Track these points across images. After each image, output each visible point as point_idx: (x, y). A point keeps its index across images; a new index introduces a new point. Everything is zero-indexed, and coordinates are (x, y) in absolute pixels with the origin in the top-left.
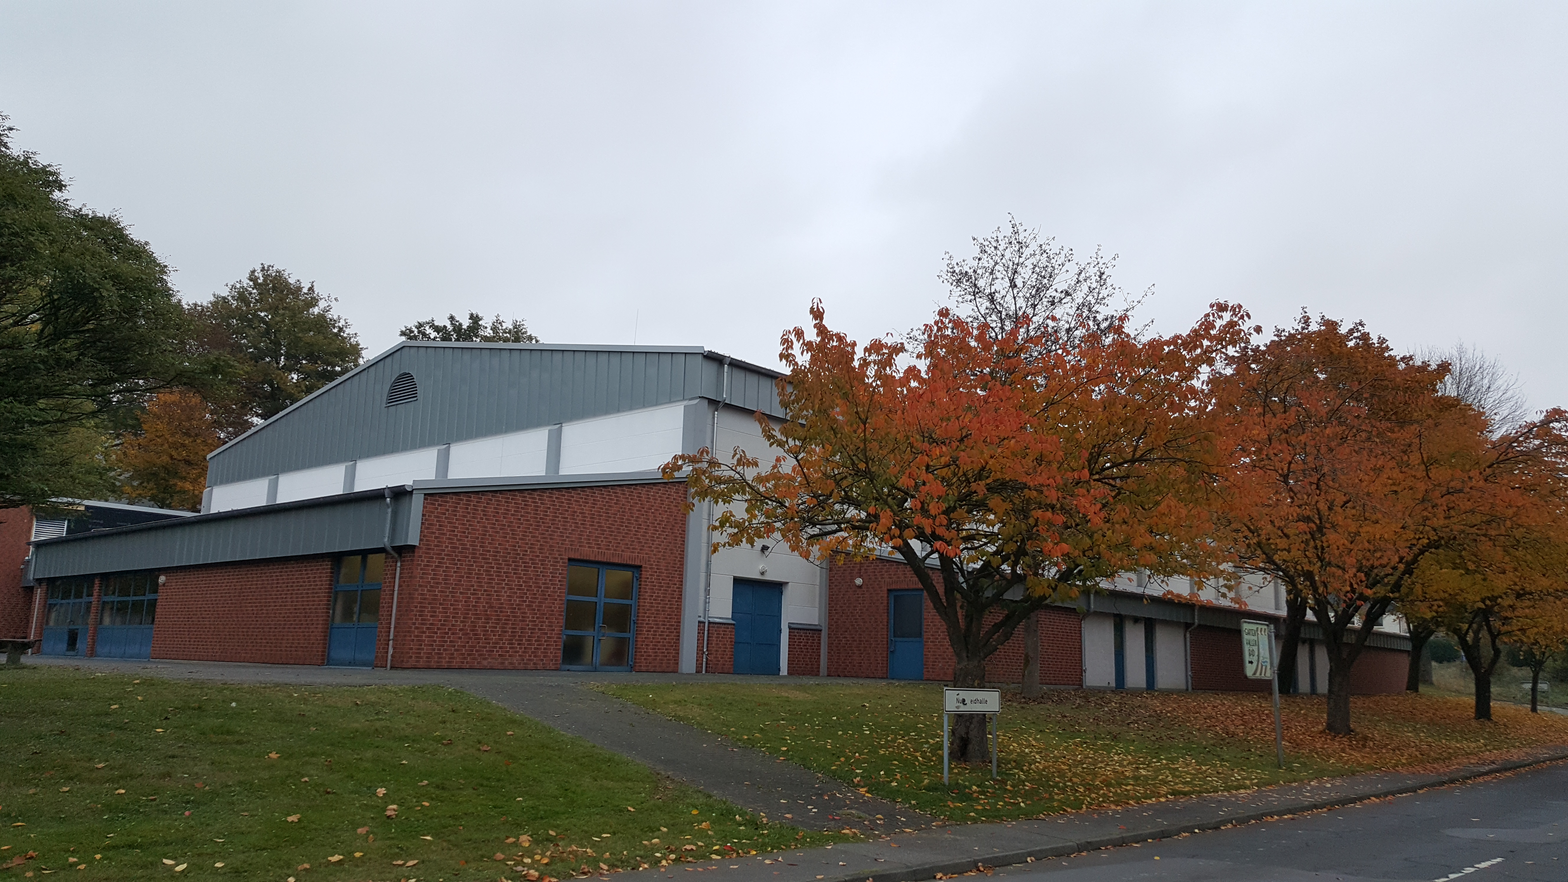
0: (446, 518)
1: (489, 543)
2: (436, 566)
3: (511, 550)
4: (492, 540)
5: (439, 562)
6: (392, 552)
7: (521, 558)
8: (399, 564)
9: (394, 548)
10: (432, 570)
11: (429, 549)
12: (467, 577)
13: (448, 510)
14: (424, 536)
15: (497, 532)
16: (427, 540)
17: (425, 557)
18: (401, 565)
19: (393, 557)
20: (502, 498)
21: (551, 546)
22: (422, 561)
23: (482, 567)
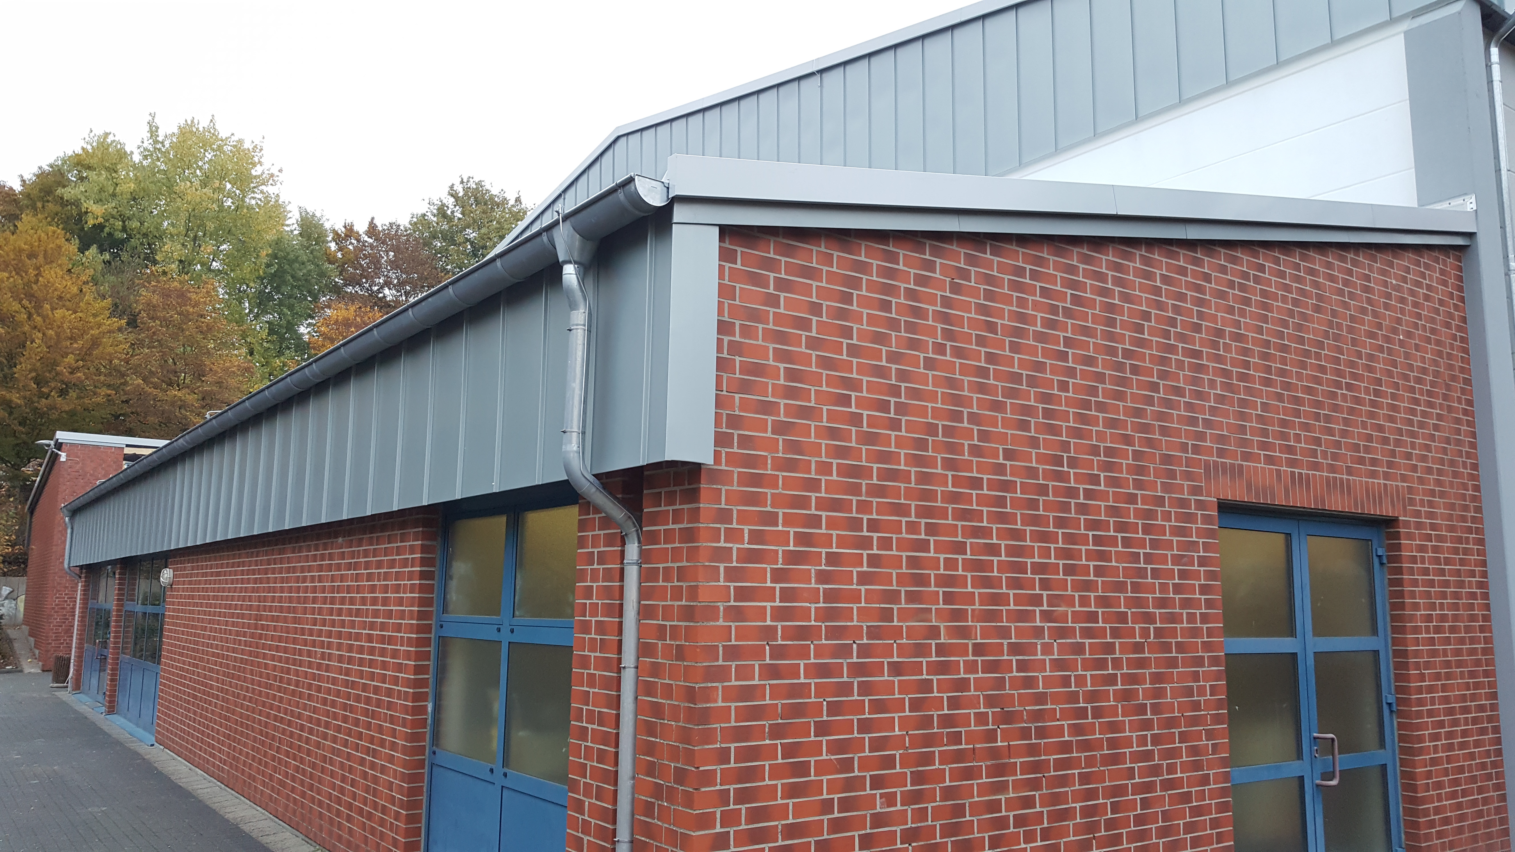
0: (813, 343)
1: (975, 451)
2: (793, 557)
3: (1047, 475)
4: (984, 436)
5: (803, 539)
6: (600, 498)
7: (1082, 509)
8: (632, 550)
9: (607, 480)
10: (779, 576)
11: (757, 480)
12: (912, 597)
13: (816, 309)
14: (734, 422)
15: (998, 406)
16: (745, 441)
17: (743, 518)
18: (645, 556)
19: (607, 522)
20: (1001, 268)
21: (1167, 459)
22: (733, 535)
23: (960, 548)
